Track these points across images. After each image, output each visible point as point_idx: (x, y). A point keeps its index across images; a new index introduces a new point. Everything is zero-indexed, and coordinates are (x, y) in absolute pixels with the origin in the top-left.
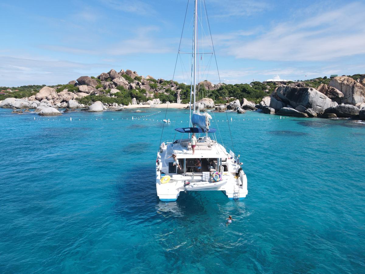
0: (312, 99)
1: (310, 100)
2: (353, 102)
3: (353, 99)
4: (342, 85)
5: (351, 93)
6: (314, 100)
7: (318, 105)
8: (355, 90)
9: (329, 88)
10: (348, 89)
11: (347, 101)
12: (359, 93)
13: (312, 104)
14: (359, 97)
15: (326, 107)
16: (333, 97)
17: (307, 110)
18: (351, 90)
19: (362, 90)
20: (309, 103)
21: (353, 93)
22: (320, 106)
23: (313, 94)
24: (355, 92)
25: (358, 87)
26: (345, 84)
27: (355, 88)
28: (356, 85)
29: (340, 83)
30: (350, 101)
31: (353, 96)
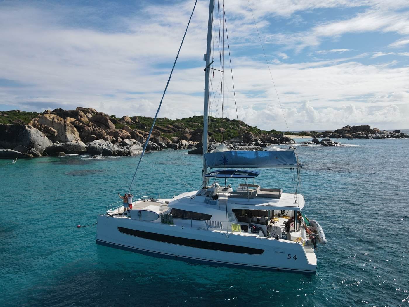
0: (34, 138)
1: (32, 138)
2: (66, 140)
3: (66, 137)
4: (54, 123)
5: (63, 131)
6: (36, 138)
7: (39, 144)
8: (67, 128)
9: (41, 126)
10: (60, 127)
11: (60, 139)
12: (69, 131)
13: (34, 143)
14: (71, 135)
15: (44, 147)
16: (49, 135)
17: (32, 151)
18: (63, 128)
19: (72, 129)
20: (31, 142)
21: (65, 131)
22: (41, 146)
23: (34, 133)
24: (67, 130)
25: (69, 125)
26: (57, 122)
27: (67, 126)
28: (67, 123)
29: (51, 121)
30: (63, 139)
31: (65, 134)
